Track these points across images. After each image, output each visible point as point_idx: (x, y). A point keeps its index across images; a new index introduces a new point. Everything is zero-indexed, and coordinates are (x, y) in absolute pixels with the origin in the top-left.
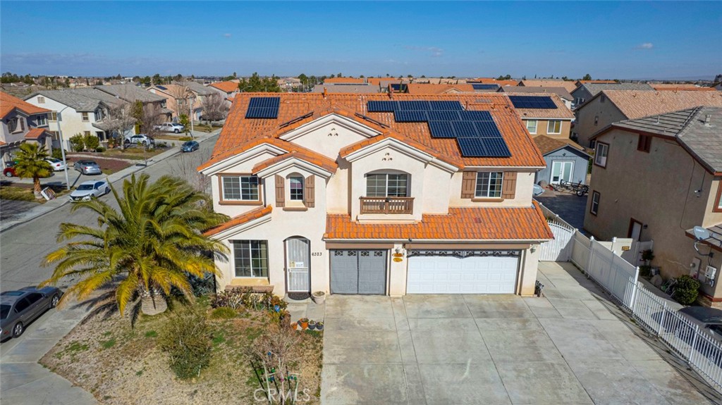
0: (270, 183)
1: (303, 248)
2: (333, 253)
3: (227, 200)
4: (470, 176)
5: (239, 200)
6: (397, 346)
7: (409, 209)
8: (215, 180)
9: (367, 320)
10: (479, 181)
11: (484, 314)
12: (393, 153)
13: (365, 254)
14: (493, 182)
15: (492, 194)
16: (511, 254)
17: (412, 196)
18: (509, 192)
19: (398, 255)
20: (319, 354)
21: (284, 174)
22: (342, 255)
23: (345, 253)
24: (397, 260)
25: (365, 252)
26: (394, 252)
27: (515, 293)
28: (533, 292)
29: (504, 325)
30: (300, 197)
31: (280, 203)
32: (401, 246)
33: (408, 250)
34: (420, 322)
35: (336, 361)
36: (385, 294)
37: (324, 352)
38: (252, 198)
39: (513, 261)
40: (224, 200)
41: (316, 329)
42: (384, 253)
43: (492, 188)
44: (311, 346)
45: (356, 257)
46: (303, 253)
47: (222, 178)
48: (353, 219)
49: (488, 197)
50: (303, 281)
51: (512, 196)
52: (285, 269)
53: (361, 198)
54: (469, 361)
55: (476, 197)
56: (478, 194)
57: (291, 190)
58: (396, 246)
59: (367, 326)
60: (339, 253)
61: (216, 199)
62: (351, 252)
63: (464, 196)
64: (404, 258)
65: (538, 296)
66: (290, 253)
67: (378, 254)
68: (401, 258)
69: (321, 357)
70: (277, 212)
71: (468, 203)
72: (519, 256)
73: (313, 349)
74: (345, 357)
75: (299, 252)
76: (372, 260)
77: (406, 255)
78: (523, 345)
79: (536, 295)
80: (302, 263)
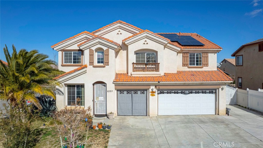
0: (87, 53)
1: (103, 89)
2: (119, 92)
3: (65, 64)
4: (186, 55)
5: (71, 64)
6: (155, 136)
7: (157, 69)
8: (60, 53)
9: (137, 125)
10: (190, 58)
11: (202, 122)
12: (148, 41)
13: (136, 93)
14: (197, 58)
15: (197, 64)
16: (211, 92)
17: (158, 62)
18: (205, 63)
19: (153, 92)
20: (106, 141)
21: (94, 48)
22: (123, 93)
23: (125, 92)
24: (153, 95)
25: (136, 91)
26: (150, 90)
27: (216, 114)
28: (225, 113)
29: (216, 126)
30: (102, 62)
31: (91, 63)
32: (154, 87)
33: (158, 90)
34: (167, 126)
35: (117, 144)
36: (147, 115)
37: (110, 140)
38: (78, 63)
39: (212, 96)
40: (64, 64)
41: (107, 129)
42: (145, 92)
43: (197, 61)
44: (102, 137)
45: (131, 94)
46: (103, 92)
47: (64, 52)
48: (129, 74)
49: (196, 66)
50: (103, 108)
51: (207, 65)
52: (94, 100)
53: (133, 63)
54: (202, 143)
55: (189, 66)
56: (191, 64)
57: (98, 58)
58: (152, 87)
59: (137, 128)
60: (122, 93)
61: (60, 63)
62: (129, 91)
63: (184, 65)
64: (156, 94)
65: (228, 115)
66: (96, 92)
67: (142, 93)
68: (154, 94)
69: (107, 142)
70: (90, 68)
71: (186, 69)
72: (216, 93)
73: (103, 138)
74: (122, 142)
75: (101, 91)
76: (139, 96)
77: (157, 93)
78: (231, 135)
79: (227, 115)
80: (103, 98)
